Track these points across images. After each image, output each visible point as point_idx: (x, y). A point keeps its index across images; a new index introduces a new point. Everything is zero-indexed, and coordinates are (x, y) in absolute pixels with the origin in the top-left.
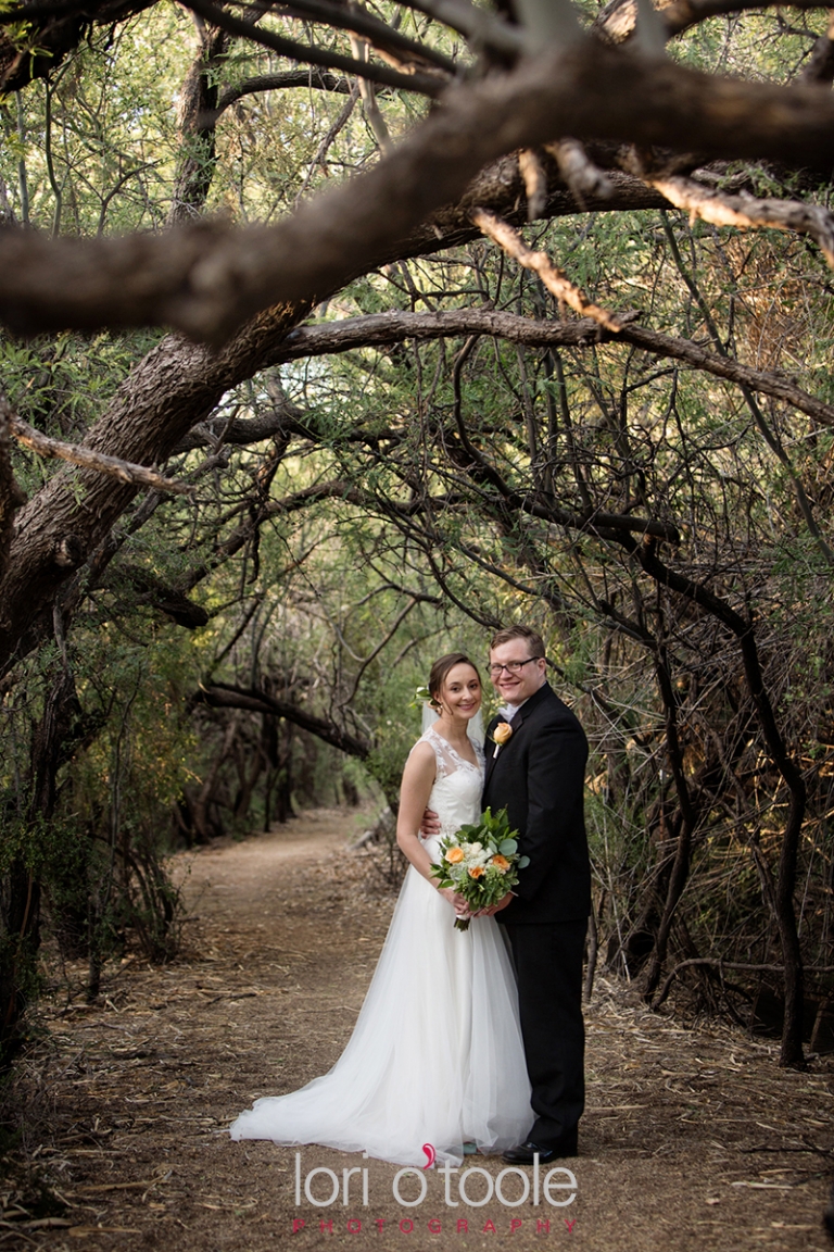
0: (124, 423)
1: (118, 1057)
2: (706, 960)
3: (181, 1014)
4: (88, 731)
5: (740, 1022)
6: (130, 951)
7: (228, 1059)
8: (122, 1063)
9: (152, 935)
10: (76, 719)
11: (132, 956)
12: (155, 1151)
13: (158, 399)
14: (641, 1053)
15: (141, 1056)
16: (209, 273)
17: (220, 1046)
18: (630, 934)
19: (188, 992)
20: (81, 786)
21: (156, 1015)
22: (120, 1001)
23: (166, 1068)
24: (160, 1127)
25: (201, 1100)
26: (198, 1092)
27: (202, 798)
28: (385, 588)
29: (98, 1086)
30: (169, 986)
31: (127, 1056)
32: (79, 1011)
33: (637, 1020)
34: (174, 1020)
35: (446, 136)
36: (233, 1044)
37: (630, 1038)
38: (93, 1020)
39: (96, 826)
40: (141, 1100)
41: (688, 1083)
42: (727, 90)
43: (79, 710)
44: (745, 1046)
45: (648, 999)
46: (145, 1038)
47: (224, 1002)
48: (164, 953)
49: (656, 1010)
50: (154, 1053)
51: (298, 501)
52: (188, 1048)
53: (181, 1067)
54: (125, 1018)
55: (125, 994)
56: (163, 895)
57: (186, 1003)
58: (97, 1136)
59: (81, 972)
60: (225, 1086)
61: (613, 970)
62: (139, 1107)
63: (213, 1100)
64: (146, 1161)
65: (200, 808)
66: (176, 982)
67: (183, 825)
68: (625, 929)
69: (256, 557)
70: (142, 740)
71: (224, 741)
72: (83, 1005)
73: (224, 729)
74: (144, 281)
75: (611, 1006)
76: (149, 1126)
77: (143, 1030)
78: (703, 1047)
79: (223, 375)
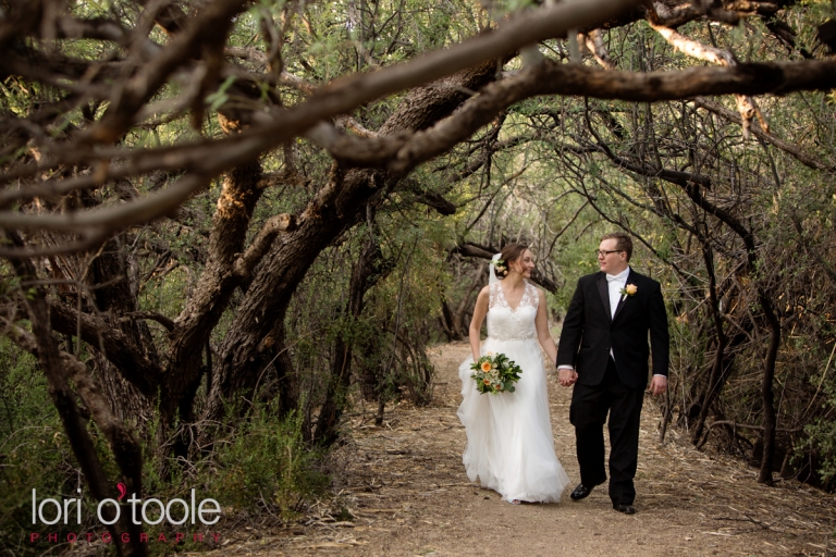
0: (406, 116)
1: (390, 453)
2: (727, 422)
3: (428, 434)
4: (386, 269)
5: (745, 458)
6: (403, 398)
7: (451, 458)
8: (391, 456)
9: (417, 389)
10: (379, 262)
11: (404, 401)
12: (402, 496)
13: (425, 105)
14: (682, 469)
15: (403, 453)
16: (402, 153)
17: (448, 451)
18: (691, 405)
19: (434, 422)
20: (380, 301)
21: (414, 434)
22: (394, 425)
23: (416, 460)
24: (407, 486)
25: (432, 476)
26: (430, 472)
27: (459, 311)
28: (571, 192)
29: (377, 467)
30: (424, 418)
31: (395, 453)
32: (371, 429)
33: (686, 453)
34: (424, 437)
35: (486, 103)
36: (455, 451)
37: (677, 462)
38: (378, 434)
39: (387, 324)
40: (399, 474)
41: (702, 486)
42: (597, 75)
43: (381, 257)
44: (743, 471)
45: (695, 443)
46: (406, 445)
47: (454, 429)
48: (422, 401)
49: (699, 449)
50: (410, 453)
51: (515, 142)
52: (429, 451)
53: (424, 460)
54: (396, 434)
55: (398, 421)
56: (425, 366)
57: (432, 428)
58: (373, 488)
59: (373, 408)
60: (446, 470)
61: (679, 425)
62: (398, 477)
63: (438, 476)
64: (397, 501)
65: (458, 317)
66: (428, 417)
67: (446, 328)
68: (687, 403)
69: (488, 173)
70: (418, 275)
71: (475, 276)
72: (373, 426)
73: (476, 268)
74: (383, 154)
75: (673, 445)
76: (401, 485)
77: (406, 441)
78: (717, 469)
79: (458, 95)
